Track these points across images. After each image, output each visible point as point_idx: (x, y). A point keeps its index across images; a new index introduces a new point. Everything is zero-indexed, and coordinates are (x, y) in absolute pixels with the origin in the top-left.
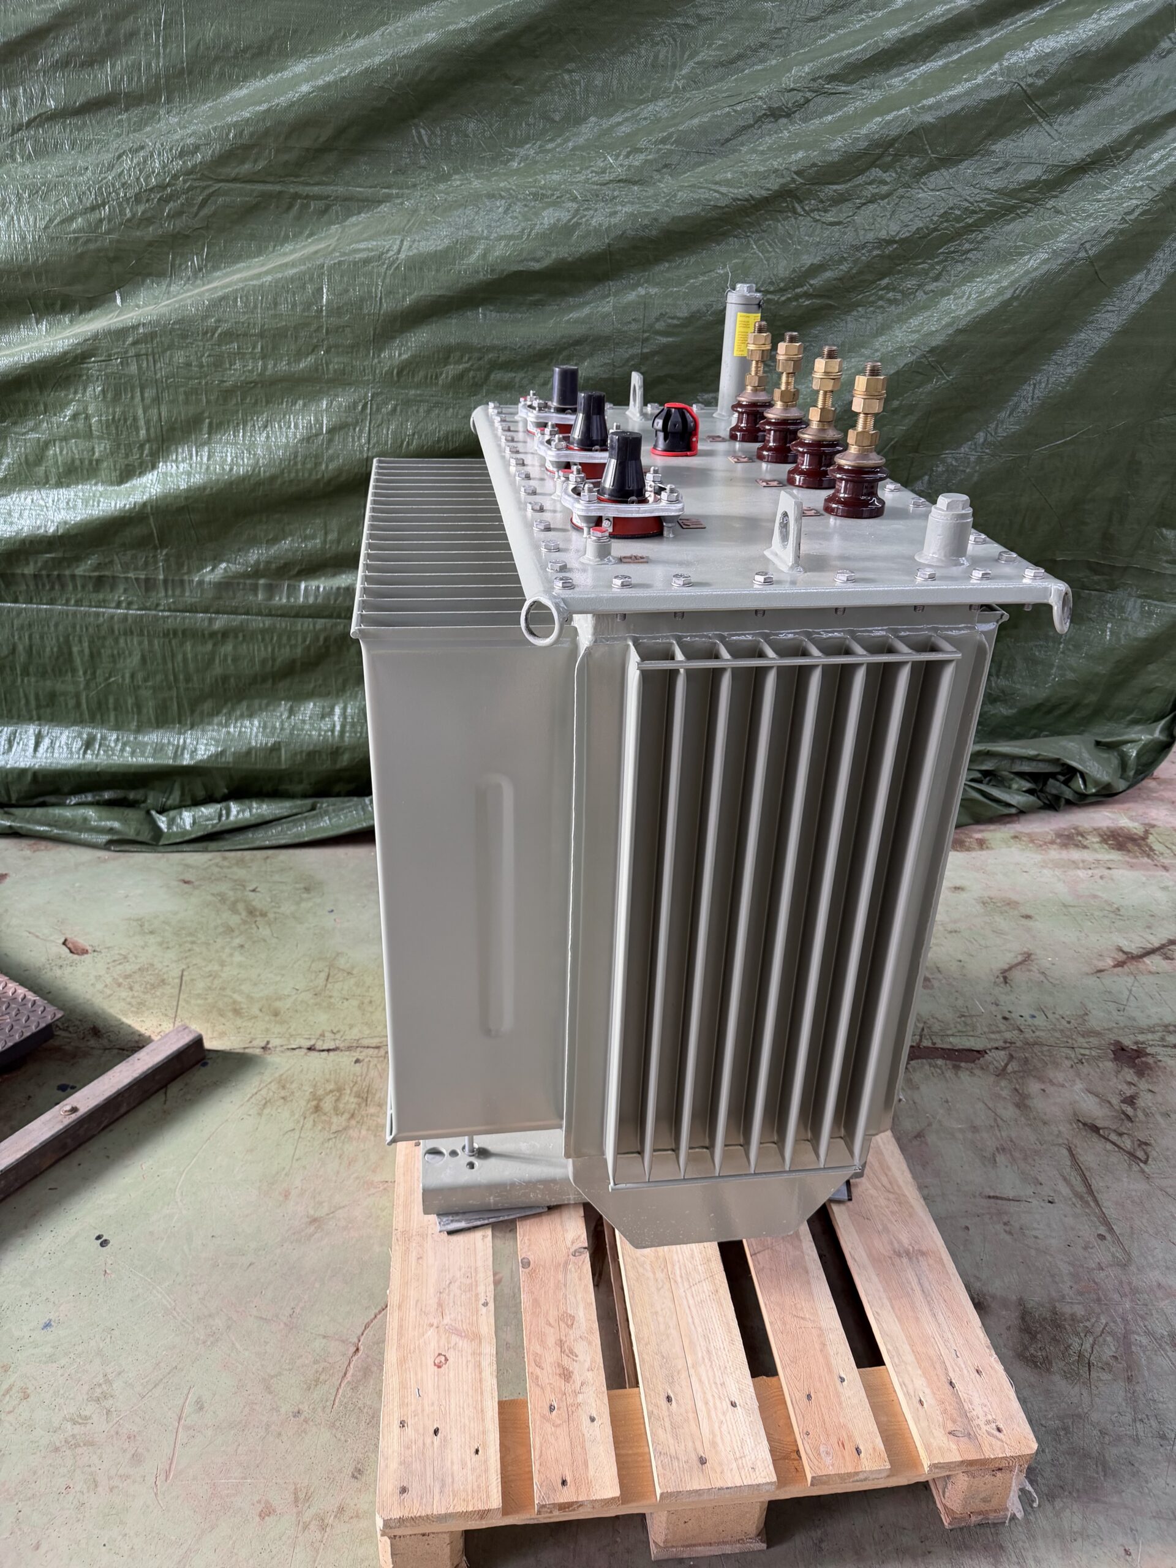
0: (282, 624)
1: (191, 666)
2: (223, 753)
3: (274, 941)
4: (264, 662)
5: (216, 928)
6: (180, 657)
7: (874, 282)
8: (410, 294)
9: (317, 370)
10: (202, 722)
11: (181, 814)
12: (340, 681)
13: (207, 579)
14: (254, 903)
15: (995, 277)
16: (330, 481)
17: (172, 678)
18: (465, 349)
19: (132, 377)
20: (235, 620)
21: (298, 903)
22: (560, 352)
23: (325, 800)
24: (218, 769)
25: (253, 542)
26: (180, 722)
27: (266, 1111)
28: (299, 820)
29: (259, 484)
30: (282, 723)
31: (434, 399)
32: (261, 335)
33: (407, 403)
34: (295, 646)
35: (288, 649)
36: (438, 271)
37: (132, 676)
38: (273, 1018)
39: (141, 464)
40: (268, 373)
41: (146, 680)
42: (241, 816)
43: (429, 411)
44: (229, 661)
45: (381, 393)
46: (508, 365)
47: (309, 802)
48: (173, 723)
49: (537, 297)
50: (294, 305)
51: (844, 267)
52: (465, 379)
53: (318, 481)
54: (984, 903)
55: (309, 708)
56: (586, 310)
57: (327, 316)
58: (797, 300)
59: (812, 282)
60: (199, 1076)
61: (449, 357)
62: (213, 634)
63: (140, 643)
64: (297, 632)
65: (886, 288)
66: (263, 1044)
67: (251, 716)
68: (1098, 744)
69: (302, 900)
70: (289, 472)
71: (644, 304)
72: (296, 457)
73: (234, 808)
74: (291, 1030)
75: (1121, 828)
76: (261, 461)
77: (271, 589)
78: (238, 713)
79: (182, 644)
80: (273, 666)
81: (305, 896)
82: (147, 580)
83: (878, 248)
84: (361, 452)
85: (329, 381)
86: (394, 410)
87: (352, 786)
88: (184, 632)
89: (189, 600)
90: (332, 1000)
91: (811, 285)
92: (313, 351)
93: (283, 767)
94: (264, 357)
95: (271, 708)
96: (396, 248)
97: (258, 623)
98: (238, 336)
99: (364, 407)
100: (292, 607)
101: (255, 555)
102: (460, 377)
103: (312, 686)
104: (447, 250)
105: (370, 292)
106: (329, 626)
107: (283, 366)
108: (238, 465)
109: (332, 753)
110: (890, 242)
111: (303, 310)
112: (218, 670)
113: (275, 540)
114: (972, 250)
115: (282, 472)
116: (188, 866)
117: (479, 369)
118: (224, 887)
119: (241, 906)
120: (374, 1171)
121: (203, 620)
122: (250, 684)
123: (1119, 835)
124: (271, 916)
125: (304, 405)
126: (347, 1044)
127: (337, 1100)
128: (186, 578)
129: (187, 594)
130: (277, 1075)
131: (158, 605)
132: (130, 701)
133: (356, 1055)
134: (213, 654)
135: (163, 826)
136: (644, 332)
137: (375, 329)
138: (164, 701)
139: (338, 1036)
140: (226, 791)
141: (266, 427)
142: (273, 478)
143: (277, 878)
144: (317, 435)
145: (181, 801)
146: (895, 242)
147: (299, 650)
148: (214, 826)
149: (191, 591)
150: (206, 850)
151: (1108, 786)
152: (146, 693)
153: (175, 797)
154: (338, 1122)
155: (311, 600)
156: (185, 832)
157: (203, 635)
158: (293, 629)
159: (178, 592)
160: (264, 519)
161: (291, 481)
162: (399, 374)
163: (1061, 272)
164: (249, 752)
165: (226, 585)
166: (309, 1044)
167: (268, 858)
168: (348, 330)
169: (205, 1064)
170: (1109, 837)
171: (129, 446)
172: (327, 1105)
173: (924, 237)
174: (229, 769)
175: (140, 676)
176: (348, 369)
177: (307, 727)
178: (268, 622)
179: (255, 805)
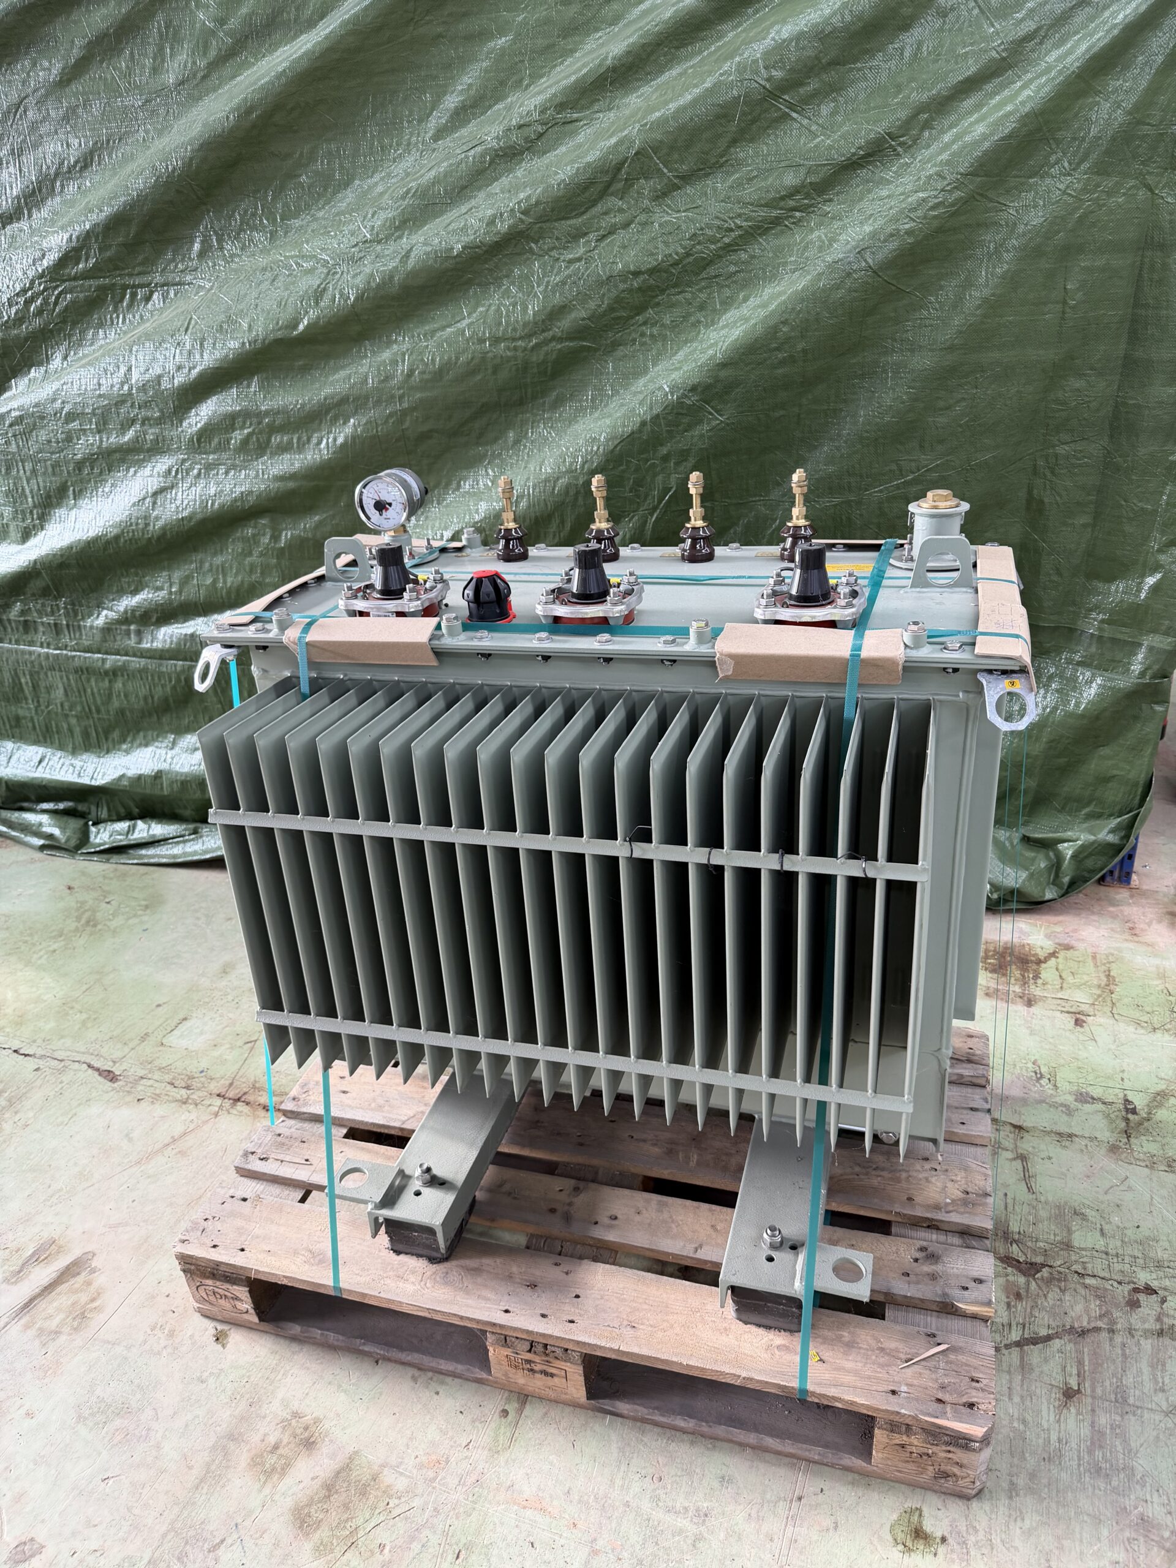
0: (152, 664)
1: (98, 699)
2: (123, 776)
3: (81, 950)
4: (145, 698)
5: (52, 931)
6: (89, 690)
7: (632, 317)
8: (194, 367)
9: (138, 440)
10: (114, 748)
11: (105, 827)
13: (95, 624)
14: (98, 914)
15: (762, 299)
16: (158, 539)
17: (87, 709)
18: (245, 415)
19: (13, 454)
20: (119, 660)
21: (129, 919)
24: (123, 791)
25: (121, 592)
26: (99, 748)
28: (179, 842)
29: (108, 542)
30: (166, 754)
31: (229, 463)
32: (94, 414)
33: (209, 467)
34: (165, 685)
35: (160, 688)
37: (62, 705)
39: (34, 526)
40: (104, 445)
41: (71, 710)
42: (141, 834)
43: (226, 473)
44: (123, 696)
45: (188, 459)
46: (282, 429)
47: (191, 826)
48: (95, 748)
49: (302, 362)
50: (112, 385)
52: (251, 442)
53: (150, 539)
56: (347, 372)
57: (137, 393)
58: (547, 345)
59: (560, 324)
61: (234, 424)
62: (106, 673)
63: (61, 678)
64: (164, 672)
65: (647, 323)
67: (146, 745)
70: (128, 532)
72: (131, 519)
73: (140, 824)
74: (18, 1032)
76: (107, 524)
77: (139, 635)
78: (138, 742)
79: (88, 680)
80: (153, 702)
81: (140, 912)
82: (56, 625)
83: (625, 281)
84: (177, 512)
85: (149, 450)
86: (199, 474)
88: (87, 669)
89: (87, 643)
90: (71, 1011)
91: (560, 328)
92: (132, 424)
93: (166, 793)
94: (99, 432)
95: (160, 740)
97: (136, 663)
98: (78, 415)
99: (177, 472)
100: (156, 650)
101: (128, 602)
102: (246, 441)
103: (187, 721)
105: (165, 369)
107: (114, 439)
108: (93, 528)
110: (636, 274)
111: (120, 390)
112: (116, 704)
113: (135, 592)
115: (123, 532)
117: (261, 432)
118: (89, 897)
119: (87, 915)
121: (98, 659)
122: (141, 718)
125: (135, 472)
126: (44, 1053)
128: (82, 623)
129: (84, 637)
131: (66, 646)
132: (65, 726)
134: (110, 689)
135: (92, 837)
137: (173, 402)
138: (86, 728)
139: (45, 1044)
140: (136, 810)
141: (111, 492)
142: (117, 538)
143: (135, 893)
144: (144, 499)
145: (109, 816)
147: (168, 689)
148: (121, 840)
149: (86, 635)
152: (73, 721)
153: (105, 812)
155: (167, 644)
156: (102, 844)
157: (101, 673)
158: (161, 669)
159: (77, 635)
160: (125, 573)
161: (130, 540)
162: (199, 440)
164: (140, 777)
165: (108, 630)
166: (19, 1046)
168: (153, 404)
171: (23, 512)
173: (676, 264)
174: (130, 792)
175: (66, 706)
176: (160, 438)
178: (143, 661)
179: (154, 825)
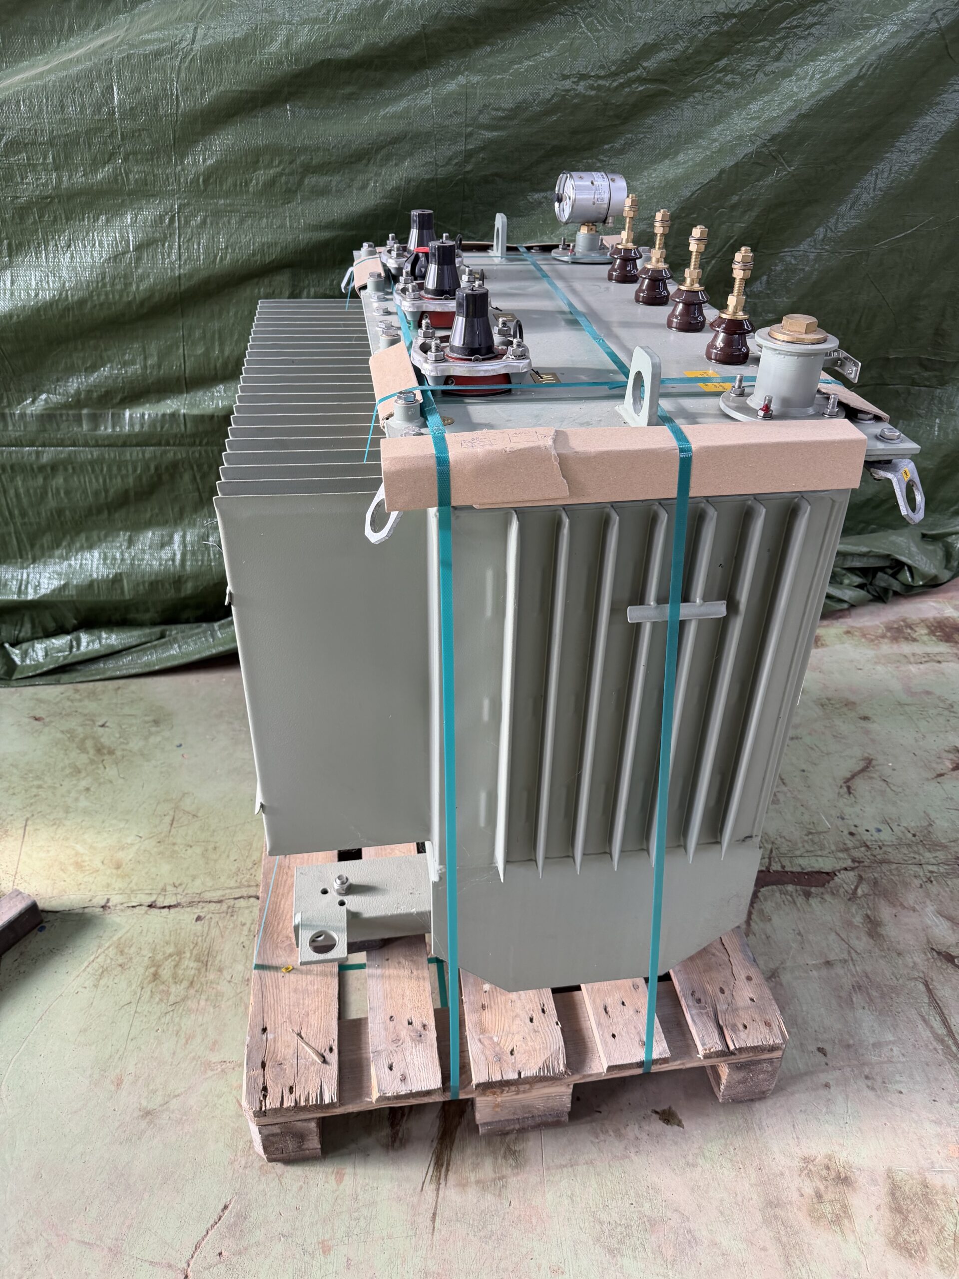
0: (111, 454)
1: (25, 501)
2: (65, 586)
3: (121, 781)
4: (96, 494)
5: (63, 769)
6: (12, 492)
7: (711, 63)
8: (209, 90)
9: (116, 180)
10: (43, 555)
11: (33, 647)
12: (177, 509)
13: (28, 412)
14: (102, 740)
15: (840, 54)
16: (142, 303)
18: (275, 151)
20: (62, 452)
21: (146, 738)
22: (378, 151)
23: (173, 627)
24: (63, 603)
25: (71, 370)
26: (21, 557)
27: (102, 982)
28: (149, 648)
29: (67, 309)
30: (122, 554)
31: (245, 209)
32: (51, 143)
33: (217, 214)
34: (127, 476)
35: (119, 480)
36: (237, 62)
38: (114, 871)
40: (64, 185)
42: (90, 648)
43: (242, 221)
44: (62, 494)
45: (188, 204)
46: (322, 168)
47: (157, 630)
48: (15, 557)
49: (348, 90)
50: (83, 107)
51: (680, 47)
52: (278, 185)
53: (130, 303)
54: (822, 706)
55: (149, 536)
56: (403, 104)
57: (121, 119)
58: (630, 86)
59: (645, 64)
60: (36, 941)
61: (257, 162)
62: (42, 468)
64: (126, 461)
65: (724, 70)
66: (103, 903)
67: (91, 547)
68: (924, 536)
69: (151, 734)
70: (99, 295)
71: (466, 94)
72: (104, 278)
73: (84, 638)
74: (133, 885)
75: (947, 618)
76: (67, 285)
77: (95, 420)
78: (78, 545)
79: (12, 479)
80: (106, 497)
81: (154, 729)
83: (716, 23)
84: (172, 270)
85: (131, 193)
86: (204, 222)
87: (199, 612)
88: (12, 467)
89: (14, 435)
90: (176, 848)
91: (644, 68)
92: (109, 160)
93: (127, 597)
94: (57, 169)
95: (110, 539)
96: (189, 36)
97: (87, 454)
98: (26, 145)
99: (172, 220)
100: (118, 436)
101: (74, 384)
102: (271, 184)
103: (148, 515)
104: (246, 38)
105: (165, 90)
106: (158, 454)
107: (79, 178)
108: (43, 290)
109: (174, 582)
110: (728, 16)
111: (93, 114)
112: (52, 503)
113: (94, 368)
114: (815, 24)
115: (91, 296)
116: (40, 701)
117: (291, 174)
118: (73, 723)
119: (89, 744)
120: (212, 1050)
121: (30, 454)
122: (86, 517)
123: (945, 625)
124: (119, 753)
125: (108, 221)
126: (189, 899)
127: (176, 966)
128: (7, 411)
129: (10, 428)
130: (115, 938)
133: (198, 911)
134: (44, 489)
135: (17, 660)
136: (467, 126)
137: (174, 132)
139: (180, 890)
140: (75, 622)
141: (69, 246)
142: (82, 302)
143: (126, 710)
144: (124, 253)
145: (33, 633)
146: (735, 16)
147: (131, 480)
148: (65, 657)
149: (14, 425)
150: (58, 683)
151: (935, 577)
153: (26, 630)
154: (177, 990)
155: (137, 428)
156: (38, 665)
157: (32, 469)
158: (123, 458)
160: (80, 347)
161: (101, 305)
162: (206, 182)
163: (910, 46)
164: (91, 584)
165: (49, 417)
166: (149, 900)
167: (119, 688)
168: (144, 134)
169: (42, 929)
170: (936, 627)
172: (166, 972)
173: (765, 10)
174: (74, 602)
176: (150, 178)
177: (147, 557)
178: (96, 452)
179: (104, 635)
